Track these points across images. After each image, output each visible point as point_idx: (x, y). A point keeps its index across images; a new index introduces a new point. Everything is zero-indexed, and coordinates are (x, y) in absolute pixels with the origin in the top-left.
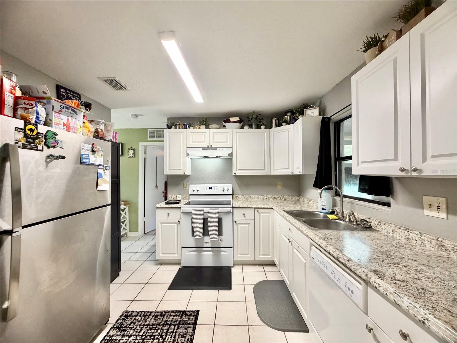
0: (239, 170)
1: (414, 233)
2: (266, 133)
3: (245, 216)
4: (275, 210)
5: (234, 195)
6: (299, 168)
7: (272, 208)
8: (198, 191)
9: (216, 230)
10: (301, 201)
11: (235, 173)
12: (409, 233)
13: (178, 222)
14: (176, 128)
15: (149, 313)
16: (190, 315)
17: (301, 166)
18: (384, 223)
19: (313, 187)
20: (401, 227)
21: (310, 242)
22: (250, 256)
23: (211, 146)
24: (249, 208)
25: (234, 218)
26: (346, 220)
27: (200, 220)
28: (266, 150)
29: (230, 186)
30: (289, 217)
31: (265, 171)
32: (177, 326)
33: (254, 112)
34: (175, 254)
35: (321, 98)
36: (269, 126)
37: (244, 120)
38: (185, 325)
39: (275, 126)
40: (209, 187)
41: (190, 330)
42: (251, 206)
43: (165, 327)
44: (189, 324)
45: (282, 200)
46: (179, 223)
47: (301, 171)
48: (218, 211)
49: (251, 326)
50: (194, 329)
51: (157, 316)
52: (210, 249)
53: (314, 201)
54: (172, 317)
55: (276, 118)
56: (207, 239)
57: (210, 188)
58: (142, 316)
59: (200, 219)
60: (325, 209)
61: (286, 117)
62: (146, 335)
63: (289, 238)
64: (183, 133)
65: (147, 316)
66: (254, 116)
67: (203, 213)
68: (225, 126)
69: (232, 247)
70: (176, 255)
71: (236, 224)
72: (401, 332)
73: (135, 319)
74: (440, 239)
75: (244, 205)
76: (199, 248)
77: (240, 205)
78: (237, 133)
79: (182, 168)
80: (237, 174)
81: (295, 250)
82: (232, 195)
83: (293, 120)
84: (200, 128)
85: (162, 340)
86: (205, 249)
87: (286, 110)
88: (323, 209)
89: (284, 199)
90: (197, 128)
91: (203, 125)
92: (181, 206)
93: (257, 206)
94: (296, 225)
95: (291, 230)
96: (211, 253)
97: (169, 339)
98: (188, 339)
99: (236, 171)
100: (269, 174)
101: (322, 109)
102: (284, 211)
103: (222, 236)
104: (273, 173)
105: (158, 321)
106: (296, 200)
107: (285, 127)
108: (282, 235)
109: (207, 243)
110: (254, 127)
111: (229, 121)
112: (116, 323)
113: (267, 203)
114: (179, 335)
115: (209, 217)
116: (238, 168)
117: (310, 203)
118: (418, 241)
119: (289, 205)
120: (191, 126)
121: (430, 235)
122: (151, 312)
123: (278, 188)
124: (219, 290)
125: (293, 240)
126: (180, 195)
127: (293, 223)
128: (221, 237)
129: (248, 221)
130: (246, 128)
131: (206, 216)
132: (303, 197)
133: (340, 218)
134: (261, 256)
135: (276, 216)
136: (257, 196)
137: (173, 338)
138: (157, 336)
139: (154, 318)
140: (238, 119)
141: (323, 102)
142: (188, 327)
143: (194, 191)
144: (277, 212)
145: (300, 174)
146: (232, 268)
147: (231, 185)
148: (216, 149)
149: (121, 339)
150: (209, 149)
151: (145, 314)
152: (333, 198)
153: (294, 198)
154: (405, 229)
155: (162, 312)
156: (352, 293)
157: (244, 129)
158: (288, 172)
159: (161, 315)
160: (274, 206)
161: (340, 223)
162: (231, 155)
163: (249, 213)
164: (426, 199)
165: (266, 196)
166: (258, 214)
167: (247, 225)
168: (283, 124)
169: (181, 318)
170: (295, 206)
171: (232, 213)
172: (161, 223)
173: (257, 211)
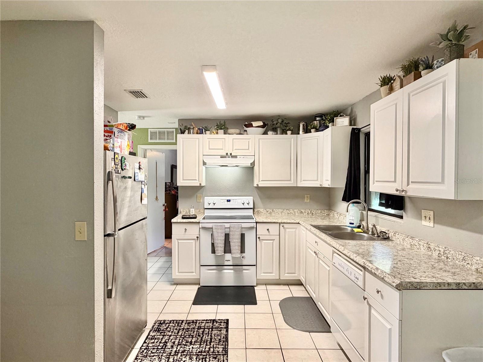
0: (262, 180)
1: (415, 240)
2: (292, 140)
3: (269, 232)
4: (302, 225)
5: (255, 209)
6: (328, 180)
7: (299, 223)
8: (214, 204)
9: (239, 246)
10: (331, 215)
11: (257, 185)
12: (412, 240)
13: (196, 238)
14: (189, 133)
15: (181, 322)
16: (221, 322)
17: (329, 178)
18: (398, 233)
19: (342, 200)
20: (409, 236)
21: (333, 250)
22: (274, 275)
23: (231, 154)
24: (274, 223)
25: (257, 234)
26: (369, 232)
27: (221, 236)
28: (292, 158)
29: (250, 199)
30: (316, 230)
31: (291, 182)
32: (211, 330)
33: (279, 116)
34: (193, 272)
35: (352, 106)
36: (296, 132)
37: (268, 124)
38: (218, 328)
39: (303, 132)
40: (227, 200)
41: (224, 332)
42: (276, 221)
43: (200, 330)
44: (222, 328)
45: (310, 214)
46: (197, 240)
47: (330, 184)
48: (241, 226)
49: (279, 329)
50: (227, 331)
51: (190, 323)
52: (232, 267)
53: (344, 216)
54: (204, 324)
55: (303, 123)
56: (228, 256)
57: (229, 201)
58: (175, 323)
59: (221, 234)
60: (353, 224)
61: (315, 122)
62: (185, 335)
63: (316, 251)
64: (199, 138)
65: (180, 323)
66: (280, 121)
67: (224, 228)
68: (246, 131)
69: (255, 265)
70: (194, 274)
71: (260, 240)
72: (377, 290)
73: (169, 325)
74: (429, 243)
75: (269, 219)
76: (220, 266)
77: (264, 220)
78: (260, 139)
79: (197, 179)
80: (260, 186)
81: (321, 261)
82: (253, 209)
83: (323, 127)
84: (217, 133)
85: (200, 338)
86: (225, 267)
87: (315, 114)
88: (351, 223)
89: (312, 214)
90: (215, 133)
91: (221, 129)
92: (199, 221)
93: (283, 221)
94: (321, 237)
95: (317, 244)
96: (232, 271)
97: (207, 337)
98: (224, 337)
99: (259, 182)
100: (296, 186)
101: (353, 118)
102: (312, 225)
103: (245, 253)
104: (300, 185)
105: (192, 327)
106: (325, 214)
107: (314, 134)
108: (309, 250)
109: (229, 260)
110: (280, 132)
111: (251, 126)
112: (153, 328)
113: (293, 217)
114: (214, 335)
115: (231, 232)
116: (261, 179)
117: (340, 218)
118: (417, 246)
119: (317, 220)
120: (207, 130)
121: (424, 241)
122: (183, 321)
123: (305, 201)
124: (244, 305)
125: (319, 252)
126: (193, 209)
127: (319, 236)
128: (244, 255)
129: (273, 238)
130: (270, 133)
131: (227, 231)
132: (333, 211)
133: (365, 231)
134: (286, 275)
135: (303, 232)
136: (281, 211)
137: (209, 337)
138: (194, 336)
139: (187, 324)
140: (261, 123)
141: (354, 110)
142: (221, 330)
143: (209, 204)
144: (304, 227)
145: (329, 187)
146: (255, 287)
147: (252, 197)
148: (235, 157)
149: (163, 338)
150: (229, 157)
151: (178, 322)
152: (362, 212)
153: (324, 213)
154: (411, 237)
155: (193, 321)
156: (358, 279)
157: (268, 134)
158: (316, 184)
159: (192, 323)
160: (301, 221)
161: (364, 236)
162: (253, 164)
163: (274, 229)
164: (424, 213)
165: (292, 210)
166: (283, 229)
167: (272, 242)
168: (312, 130)
169: (213, 324)
170: (323, 221)
171: (255, 229)
172: (177, 239)
173: (282, 226)
